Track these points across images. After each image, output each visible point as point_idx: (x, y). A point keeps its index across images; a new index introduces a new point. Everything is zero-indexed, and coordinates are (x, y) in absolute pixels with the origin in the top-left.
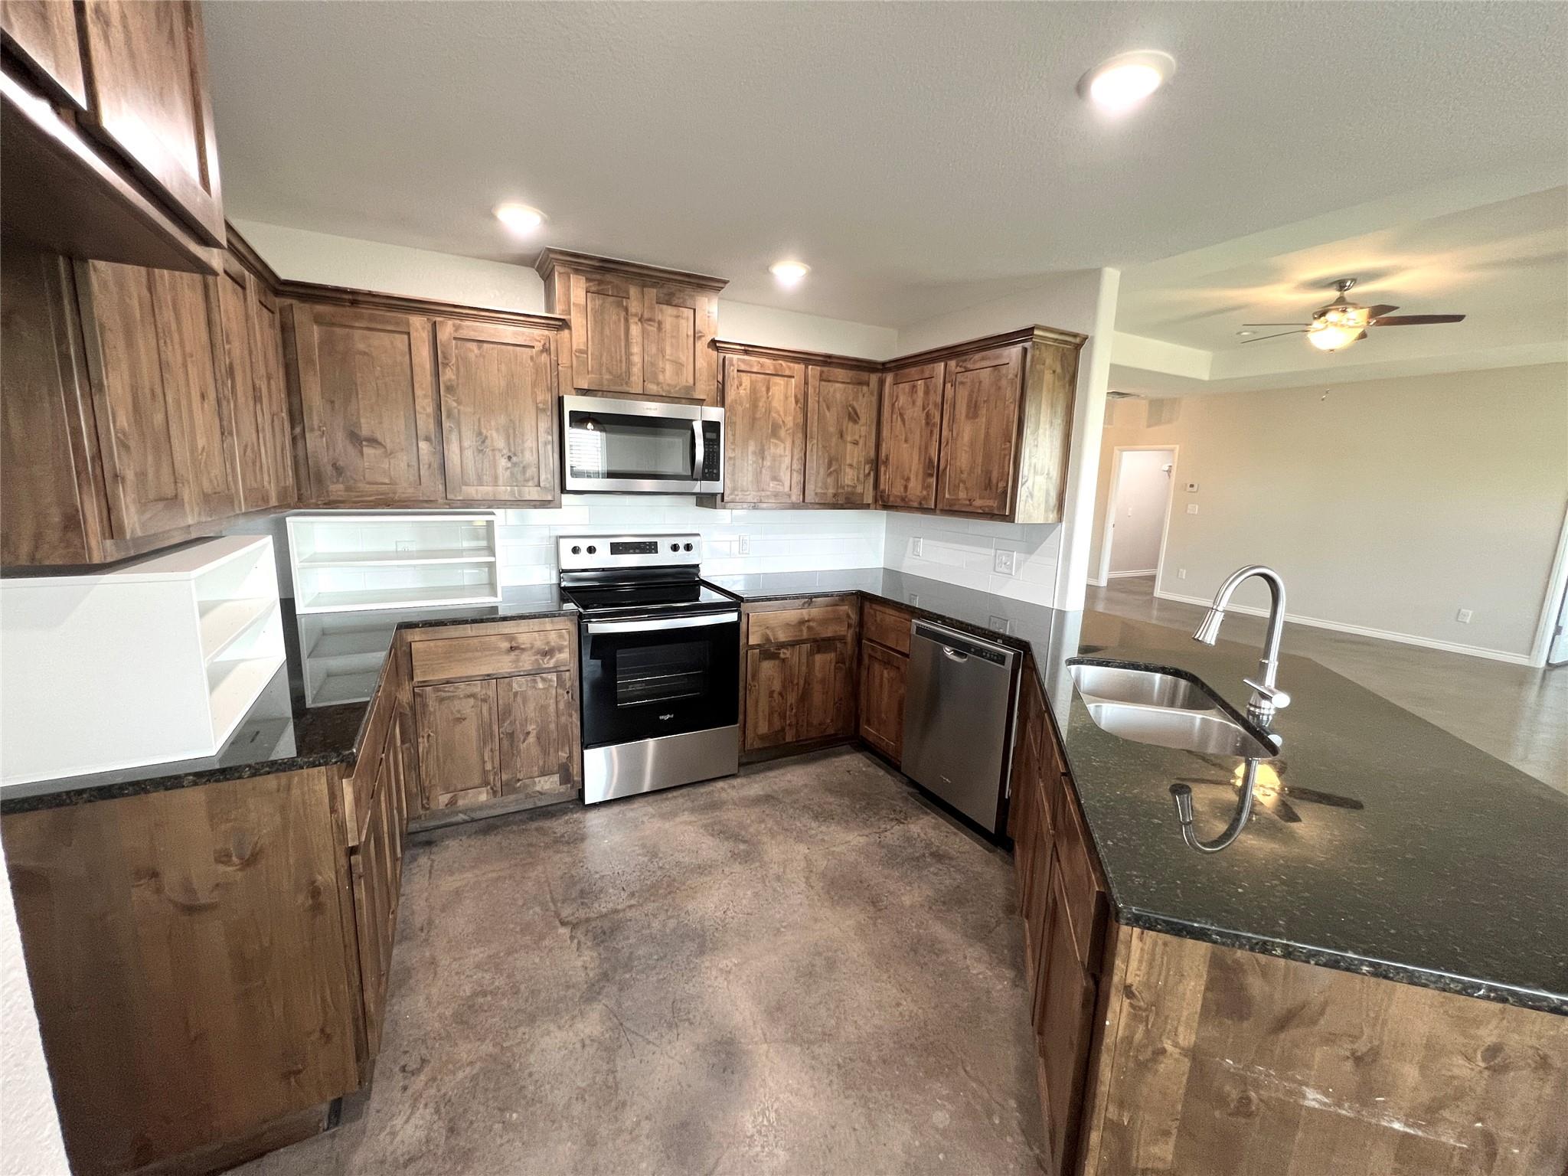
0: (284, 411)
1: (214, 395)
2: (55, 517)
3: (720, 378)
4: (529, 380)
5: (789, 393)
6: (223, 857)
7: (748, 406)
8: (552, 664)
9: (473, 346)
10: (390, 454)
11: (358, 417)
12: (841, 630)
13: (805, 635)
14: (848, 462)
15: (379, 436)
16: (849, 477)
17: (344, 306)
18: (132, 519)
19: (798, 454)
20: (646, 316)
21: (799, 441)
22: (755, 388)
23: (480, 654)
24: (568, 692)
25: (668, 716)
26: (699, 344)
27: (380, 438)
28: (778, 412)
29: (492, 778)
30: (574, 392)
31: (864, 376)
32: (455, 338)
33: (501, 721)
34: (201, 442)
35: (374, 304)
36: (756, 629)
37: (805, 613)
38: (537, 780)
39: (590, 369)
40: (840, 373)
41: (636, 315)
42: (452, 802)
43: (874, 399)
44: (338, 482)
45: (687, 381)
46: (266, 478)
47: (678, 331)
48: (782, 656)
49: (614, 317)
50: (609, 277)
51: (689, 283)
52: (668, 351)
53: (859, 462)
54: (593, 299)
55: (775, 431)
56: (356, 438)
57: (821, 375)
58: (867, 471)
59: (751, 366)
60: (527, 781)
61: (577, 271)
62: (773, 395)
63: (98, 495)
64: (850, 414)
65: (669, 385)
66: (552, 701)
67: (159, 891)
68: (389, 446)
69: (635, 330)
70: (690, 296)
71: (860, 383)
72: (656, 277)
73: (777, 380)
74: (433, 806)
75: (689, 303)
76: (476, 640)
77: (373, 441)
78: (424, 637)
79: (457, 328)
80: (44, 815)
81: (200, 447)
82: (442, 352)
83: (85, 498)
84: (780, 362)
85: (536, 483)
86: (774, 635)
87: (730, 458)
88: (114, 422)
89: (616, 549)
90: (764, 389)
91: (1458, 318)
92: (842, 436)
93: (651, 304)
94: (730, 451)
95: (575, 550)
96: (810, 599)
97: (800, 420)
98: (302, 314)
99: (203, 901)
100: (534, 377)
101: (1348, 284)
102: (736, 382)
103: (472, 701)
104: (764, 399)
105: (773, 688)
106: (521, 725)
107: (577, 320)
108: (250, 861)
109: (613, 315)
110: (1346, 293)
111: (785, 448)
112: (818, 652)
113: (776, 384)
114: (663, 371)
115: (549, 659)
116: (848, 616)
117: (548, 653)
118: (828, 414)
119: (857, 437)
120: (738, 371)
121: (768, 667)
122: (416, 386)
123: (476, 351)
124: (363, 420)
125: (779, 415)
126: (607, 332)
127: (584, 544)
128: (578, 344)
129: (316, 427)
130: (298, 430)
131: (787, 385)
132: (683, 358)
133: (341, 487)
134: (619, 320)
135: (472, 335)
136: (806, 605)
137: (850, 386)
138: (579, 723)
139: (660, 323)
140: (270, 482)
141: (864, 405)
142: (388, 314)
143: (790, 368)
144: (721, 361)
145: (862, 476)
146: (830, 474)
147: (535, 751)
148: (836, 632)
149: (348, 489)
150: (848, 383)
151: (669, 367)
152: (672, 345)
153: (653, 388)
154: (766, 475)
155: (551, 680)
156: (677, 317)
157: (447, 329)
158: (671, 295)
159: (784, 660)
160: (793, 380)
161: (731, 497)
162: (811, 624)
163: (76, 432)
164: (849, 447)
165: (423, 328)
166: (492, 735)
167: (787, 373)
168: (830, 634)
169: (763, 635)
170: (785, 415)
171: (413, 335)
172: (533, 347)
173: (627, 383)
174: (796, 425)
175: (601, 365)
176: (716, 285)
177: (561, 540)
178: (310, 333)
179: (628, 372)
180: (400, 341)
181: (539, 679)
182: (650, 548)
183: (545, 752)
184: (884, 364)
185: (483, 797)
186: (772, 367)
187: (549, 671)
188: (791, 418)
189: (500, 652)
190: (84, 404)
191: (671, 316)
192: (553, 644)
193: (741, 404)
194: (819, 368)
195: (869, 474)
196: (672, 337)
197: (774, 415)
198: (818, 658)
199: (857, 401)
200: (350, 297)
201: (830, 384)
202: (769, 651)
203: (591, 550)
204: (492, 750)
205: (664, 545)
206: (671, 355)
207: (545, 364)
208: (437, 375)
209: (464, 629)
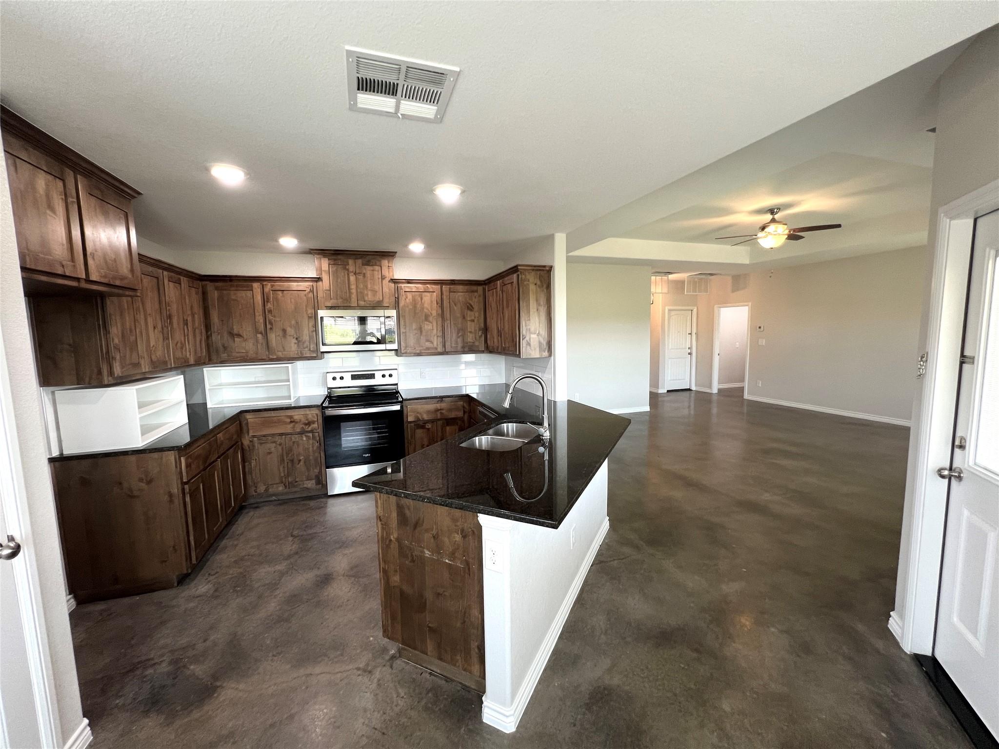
0: (202, 326)
1: (161, 326)
2: (96, 370)
3: (396, 296)
4: (304, 304)
5: (433, 299)
6: (141, 480)
7: (411, 307)
8: (310, 429)
9: (280, 293)
10: (246, 340)
11: (233, 325)
12: (460, 414)
13: (439, 416)
14: (469, 330)
15: (241, 333)
16: (470, 338)
17: (227, 282)
18: (118, 370)
19: (440, 328)
20: (357, 272)
21: (440, 322)
22: (415, 299)
23: (277, 424)
24: (318, 442)
25: (367, 455)
26: (384, 281)
27: (242, 334)
28: (427, 309)
29: (284, 480)
30: (325, 308)
31: (475, 288)
32: (272, 290)
33: (287, 454)
34: (152, 343)
35: (239, 280)
36: (411, 413)
37: (438, 406)
38: (305, 482)
39: (332, 297)
40: (460, 288)
41: (352, 272)
42: (267, 490)
43: (481, 299)
44: (224, 353)
45: (379, 298)
46: (188, 354)
47: (374, 277)
48: (427, 427)
49: (342, 274)
50: (339, 257)
51: (377, 255)
52: (369, 286)
53: (475, 330)
54: (332, 267)
55: (427, 318)
56: (232, 335)
57: (450, 290)
58: (480, 334)
59: (412, 289)
60: (300, 483)
61: (325, 256)
62: (424, 302)
63: (107, 363)
64: (468, 307)
65: (369, 301)
66: (311, 446)
67: (122, 489)
68: (245, 336)
69: (352, 278)
70: (378, 260)
71: (473, 292)
72: (361, 254)
73: (425, 293)
74: (258, 491)
75: (378, 263)
76: (275, 418)
77: (239, 335)
78: (253, 417)
79: (272, 286)
80: (89, 461)
81: (152, 346)
82: (267, 296)
83: (103, 366)
84: (428, 285)
85: (309, 349)
86: (422, 417)
87: (403, 332)
88: (113, 342)
89: (354, 377)
90: (419, 299)
91: (839, 226)
92: (464, 318)
93: (360, 266)
94: (403, 329)
95: (334, 379)
96: (441, 398)
97: (440, 312)
98: (210, 286)
99: (136, 494)
100: (306, 303)
101: (775, 211)
102: (404, 297)
103: (274, 444)
104: (420, 303)
105: (424, 443)
106: (297, 456)
107: (325, 277)
108: (149, 482)
109: (342, 273)
110: (775, 216)
111: (433, 326)
112: (448, 425)
113: (426, 296)
114: (367, 295)
115: (308, 427)
116: (464, 407)
117: (309, 424)
118: (455, 308)
119: (473, 318)
120: (405, 292)
121: (419, 433)
122: (256, 311)
123: (281, 295)
124: (235, 327)
125: (429, 310)
126: (339, 280)
127: (338, 376)
128: (325, 287)
129: (216, 331)
130: (209, 333)
131: (431, 296)
132: (376, 288)
133: (226, 355)
134: (345, 275)
135: (278, 288)
136: (440, 402)
137: (467, 293)
138: (324, 457)
139: (364, 274)
140: (190, 355)
141: (476, 302)
142: (245, 283)
143: (432, 288)
144: (396, 287)
145: (477, 337)
146: (459, 337)
147: (303, 469)
148: (456, 415)
149: (228, 356)
150: (466, 292)
151: (370, 293)
152: (371, 283)
153: (362, 303)
154: (423, 339)
155: (309, 436)
156: (373, 270)
157: (268, 287)
158: (369, 261)
159: (428, 429)
160: (435, 293)
161: (404, 351)
162: (442, 411)
163: (101, 346)
164: (469, 323)
165: (258, 288)
166: (283, 460)
167: (431, 290)
168: (453, 416)
169: (415, 416)
170: (432, 310)
171: (254, 290)
172: (305, 291)
173: (349, 302)
174: (438, 314)
175: (337, 295)
176: (391, 254)
177: (328, 374)
178: (214, 294)
179: (350, 297)
180: (249, 293)
181: (304, 436)
182: (372, 376)
183: (308, 470)
184: (484, 281)
185: (281, 488)
186: (422, 288)
187: (309, 432)
188: (435, 311)
189: (286, 423)
190: (104, 337)
191: (369, 270)
192: (310, 420)
193: (408, 307)
194: (448, 286)
195: (481, 335)
196: (371, 279)
197: (425, 310)
198: (448, 428)
199: (472, 300)
200: (229, 279)
201: (455, 293)
202: (420, 424)
203: (342, 378)
204: (284, 467)
205: (378, 375)
206: (371, 288)
207: (311, 298)
208: (264, 306)
209: (271, 413)
